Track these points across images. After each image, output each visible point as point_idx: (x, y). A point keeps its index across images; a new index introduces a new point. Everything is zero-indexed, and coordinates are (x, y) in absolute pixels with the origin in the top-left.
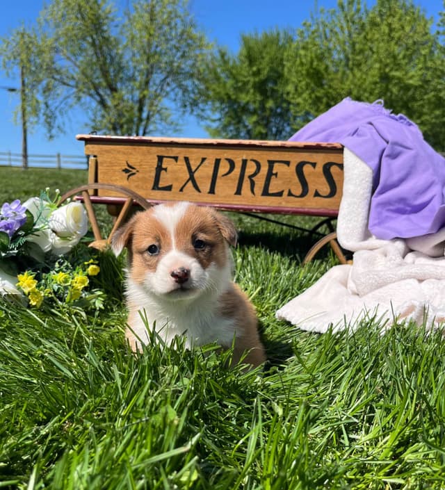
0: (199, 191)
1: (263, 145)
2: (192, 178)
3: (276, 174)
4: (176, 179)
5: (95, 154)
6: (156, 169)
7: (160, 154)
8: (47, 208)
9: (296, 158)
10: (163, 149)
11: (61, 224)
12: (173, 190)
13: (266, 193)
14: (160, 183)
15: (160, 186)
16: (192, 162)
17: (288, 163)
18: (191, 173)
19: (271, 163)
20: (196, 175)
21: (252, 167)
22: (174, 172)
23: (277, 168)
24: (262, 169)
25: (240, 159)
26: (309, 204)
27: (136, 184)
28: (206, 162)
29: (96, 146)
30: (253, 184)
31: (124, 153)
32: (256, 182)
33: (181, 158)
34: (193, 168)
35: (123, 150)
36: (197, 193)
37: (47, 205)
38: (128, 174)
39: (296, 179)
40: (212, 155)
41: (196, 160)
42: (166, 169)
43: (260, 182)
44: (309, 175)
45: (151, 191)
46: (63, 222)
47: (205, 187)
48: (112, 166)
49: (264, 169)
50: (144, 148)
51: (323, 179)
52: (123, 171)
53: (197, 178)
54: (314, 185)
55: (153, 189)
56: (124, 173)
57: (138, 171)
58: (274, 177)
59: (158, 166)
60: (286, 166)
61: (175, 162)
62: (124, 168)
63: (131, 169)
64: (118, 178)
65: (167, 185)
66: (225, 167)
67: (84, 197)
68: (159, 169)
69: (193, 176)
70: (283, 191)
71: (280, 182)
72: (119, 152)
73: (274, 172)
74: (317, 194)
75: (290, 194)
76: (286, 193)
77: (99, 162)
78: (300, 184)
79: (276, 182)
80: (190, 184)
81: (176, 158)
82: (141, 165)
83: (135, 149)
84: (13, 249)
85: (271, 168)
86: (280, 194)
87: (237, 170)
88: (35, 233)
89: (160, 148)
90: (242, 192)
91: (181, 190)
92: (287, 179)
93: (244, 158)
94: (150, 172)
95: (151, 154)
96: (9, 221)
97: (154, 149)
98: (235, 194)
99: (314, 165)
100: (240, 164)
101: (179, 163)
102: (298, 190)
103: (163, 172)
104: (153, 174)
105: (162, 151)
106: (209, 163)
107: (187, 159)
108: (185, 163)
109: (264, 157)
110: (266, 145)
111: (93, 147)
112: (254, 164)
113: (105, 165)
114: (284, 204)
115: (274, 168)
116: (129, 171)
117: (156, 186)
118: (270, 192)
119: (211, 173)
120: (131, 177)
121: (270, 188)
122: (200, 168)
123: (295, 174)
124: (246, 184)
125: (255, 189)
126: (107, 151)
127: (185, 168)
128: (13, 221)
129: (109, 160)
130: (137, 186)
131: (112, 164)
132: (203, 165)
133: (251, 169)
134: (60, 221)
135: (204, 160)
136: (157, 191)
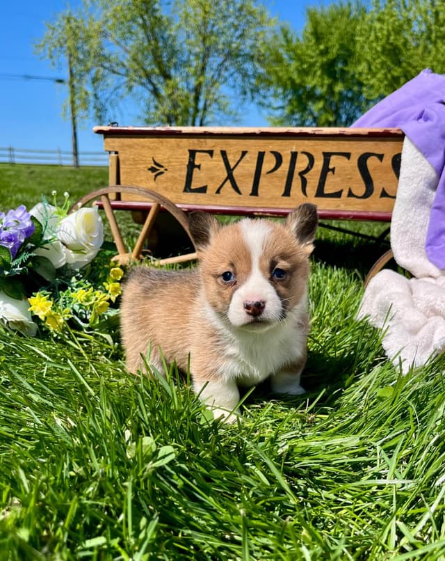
2: (230, 177)
3: (333, 170)
4: (212, 179)
5: (116, 150)
6: (188, 166)
7: (191, 148)
10: (195, 141)
12: (208, 192)
13: (320, 193)
14: (193, 184)
15: (192, 187)
17: (348, 155)
18: (230, 170)
19: (327, 156)
20: (235, 173)
21: (303, 161)
23: (334, 162)
24: (316, 163)
25: (289, 152)
27: (165, 185)
28: (247, 156)
30: (304, 183)
31: (149, 148)
32: (308, 181)
33: (217, 152)
34: (232, 164)
36: (237, 195)
42: (199, 167)
44: (375, 169)
47: (247, 187)
48: (136, 164)
49: (319, 164)
50: (173, 141)
52: (149, 169)
53: (237, 176)
54: (381, 183)
55: (185, 191)
57: (166, 170)
58: (330, 173)
59: (190, 162)
60: (345, 159)
61: (210, 158)
62: (150, 166)
63: (158, 168)
65: (201, 186)
68: (192, 166)
69: (232, 173)
70: (341, 191)
71: (338, 179)
72: (143, 147)
73: (331, 167)
75: (350, 194)
76: (345, 193)
77: (121, 159)
79: (332, 180)
80: (228, 183)
81: (211, 153)
82: (170, 162)
86: (338, 195)
87: (285, 166)
90: (291, 193)
91: (218, 192)
92: (347, 175)
93: (294, 150)
94: (181, 170)
95: (181, 148)
97: (185, 141)
98: (283, 195)
99: (381, 157)
100: (289, 158)
101: (214, 158)
102: (360, 189)
103: (196, 170)
104: (185, 173)
105: (194, 144)
106: (250, 157)
107: (224, 154)
108: (221, 159)
112: (305, 157)
116: (156, 169)
117: (188, 188)
118: (326, 192)
119: (253, 169)
120: (158, 177)
121: (326, 188)
123: (357, 169)
124: (297, 182)
125: (308, 189)
127: (222, 164)
129: (132, 157)
132: (243, 159)
133: (302, 163)
135: (244, 153)
136: (189, 194)
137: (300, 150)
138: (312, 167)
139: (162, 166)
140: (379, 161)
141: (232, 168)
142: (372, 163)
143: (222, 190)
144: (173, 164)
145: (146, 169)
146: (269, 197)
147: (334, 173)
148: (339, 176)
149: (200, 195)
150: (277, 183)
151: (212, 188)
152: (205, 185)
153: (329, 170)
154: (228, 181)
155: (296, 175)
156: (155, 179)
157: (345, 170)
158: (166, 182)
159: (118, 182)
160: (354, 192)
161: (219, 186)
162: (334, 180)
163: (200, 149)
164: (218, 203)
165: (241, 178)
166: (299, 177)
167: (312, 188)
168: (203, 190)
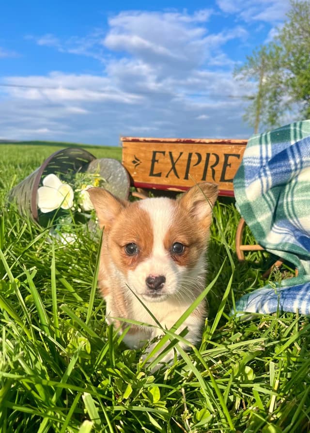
147: (230, 167)
153: (228, 165)
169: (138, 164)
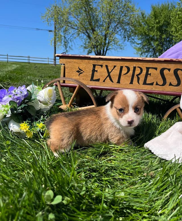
0: (113, 82)
1: (144, 59)
2: (109, 76)
3: (150, 74)
4: (102, 76)
5: (64, 63)
6: (92, 70)
8: (37, 89)
9: (160, 66)
10: (96, 61)
11: (42, 98)
12: (100, 81)
15: (94, 79)
16: (109, 68)
17: (156, 69)
18: (109, 73)
19: (148, 69)
20: (111, 74)
21: (138, 70)
22: (101, 72)
24: (143, 71)
25: (133, 67)
26: (166, 89)
28: (116, 68)
29: (64, 60)
33: (104, 66)
34: (110, 71)
35: (77, 62)
37: (37, 88)
38: (79, 73)
39: (160, 77)
40: (119, 64)
41: (111, 67)
42: (97, 71)
43: (142, 78)
45: (90, 82)
46: (43, 97)
47: (115, 80)
48: (72, 69)
49: (144, 72)
51: (174, 77)
52: (77, 71)
56: (77, 72)
57: (84, 72)
62: (77, 70)
64: (74, 75)
66: (125, 70)
67: (58, 83)
68: (94, 71)
69: (110, 74)
70: (154, 83)
73: (149, 73)
74: (170, 84)
75: (157, 84)
76: (155, 83)
77: (66, 67)
78: (162, 79)
79: (150, 78)
80: (108, 78)
81: (102, 66)
82: (85, 69)
83: (82, 61)
84: (19, 110)
85: (147, 71)
86: (152, 84)
87: (131, 72)
88: (32, 101)
89: (94, 61)
91: (104, 81)
92: (156, 76)
93: (134, 66)
94: (90, 72)
95: (90, 64)
96: (19, 96)
97: (91, 61)
99: (169, 70)
101: (103, 68)
102: (161, 82)
103: (95, 72)
104: (91, 73)
107: (107, 66)
109: (144, 66)
110: (145, 60)
111: (63, 60)
113: (68, 68)
114: (154, 89)
115: (149, 71)
116: (80, 71)
120: (80, 75)
122: (113, 71)
124: (135, 79)
125: (140, 81)
126: (70, 62)
128: (21, 96)
130: (83, 79)
131: (72, 68)
132: (114, 69)
133: (138, 71)
134: (42, 96)
135: (115, 66)
137: (137, 66)
138: (142, 73)
139: (82, 70)
140: (169, 71)
141: (110, 72)
142: (166, 72)
143: (105, 80)
144: (87, 70)
145: (76, 71)
146: (124, 84)
148: (152, 76)
149: (97, 82)
150: (128, 79)
151: (102, 79)
152: (99, 78)
154: (108, 77)
155: (135, 76)
156: (79, 75)
157: (155, 75)
158: (83, 77)
159: (64, 76)
160: (159, 83)
161: (104, 79)
162: (151, 78)
163: (97, 64)
164: (104, 86)
165: (113, 76)
166: (136, 77)
167: (142, 81)
168: (98, 80)
169: (82, 73)
